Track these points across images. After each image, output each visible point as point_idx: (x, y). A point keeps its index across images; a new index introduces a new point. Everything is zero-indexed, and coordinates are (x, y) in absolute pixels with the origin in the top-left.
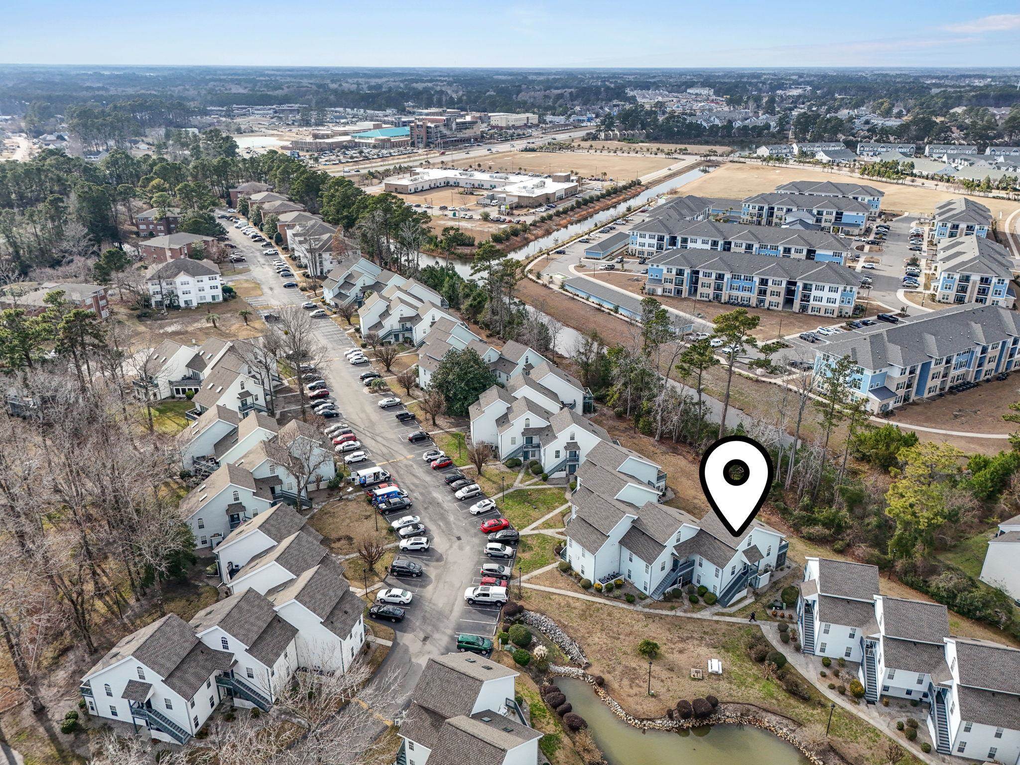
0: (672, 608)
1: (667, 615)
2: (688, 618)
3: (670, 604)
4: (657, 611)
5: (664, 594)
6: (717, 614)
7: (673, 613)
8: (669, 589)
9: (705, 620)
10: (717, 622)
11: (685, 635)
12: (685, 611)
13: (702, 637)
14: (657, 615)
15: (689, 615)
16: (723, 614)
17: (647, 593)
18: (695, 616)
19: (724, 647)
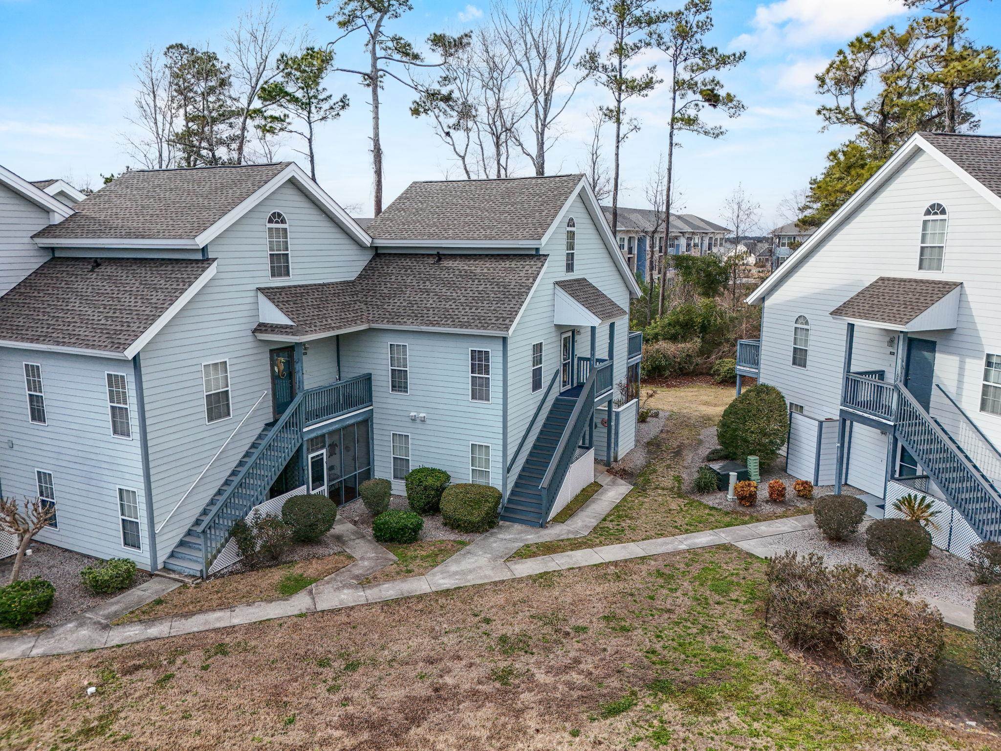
0: (289, 589)
1: (261, 627)
2: (386, 605)
3: (277, 575)
4: (195, 624)
5: (239, 531)
6: (526, 553)
7: (300, 603)
8: (271, 507)
9: (479, 589)
10: (545, 579)
11: (393, 695)
12: (365, 582)
13: (503, 676)
14: (195, 640)
15: (389, 590)
16: (550, 549)
17: (142, 558)
18: (420, 585)
19: (659, 687)
